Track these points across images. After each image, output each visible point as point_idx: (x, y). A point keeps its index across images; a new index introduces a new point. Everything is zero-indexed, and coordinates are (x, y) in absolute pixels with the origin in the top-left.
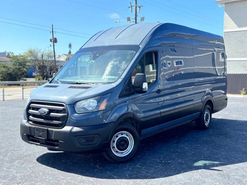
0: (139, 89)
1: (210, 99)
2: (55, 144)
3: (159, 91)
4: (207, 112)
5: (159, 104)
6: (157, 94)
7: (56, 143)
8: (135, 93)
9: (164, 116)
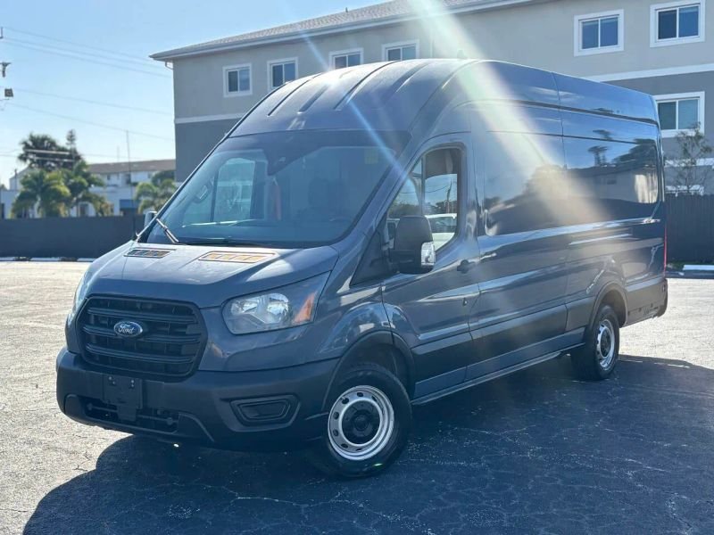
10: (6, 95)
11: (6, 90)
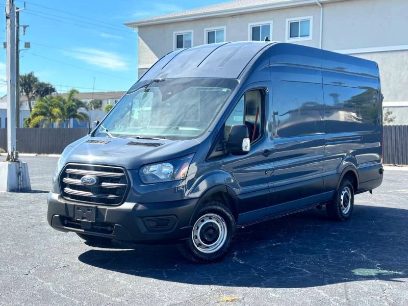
0: (237, 148)
1: (351, 169)
2: (107, 229)
3: (267, 153)
4: (346, 191)
5: (266, 174)
6: (263, 158)
7: (109, 229)
8: (230, 154)
9: (274, 193)
10: (25, 47)
11: (26, 43)
